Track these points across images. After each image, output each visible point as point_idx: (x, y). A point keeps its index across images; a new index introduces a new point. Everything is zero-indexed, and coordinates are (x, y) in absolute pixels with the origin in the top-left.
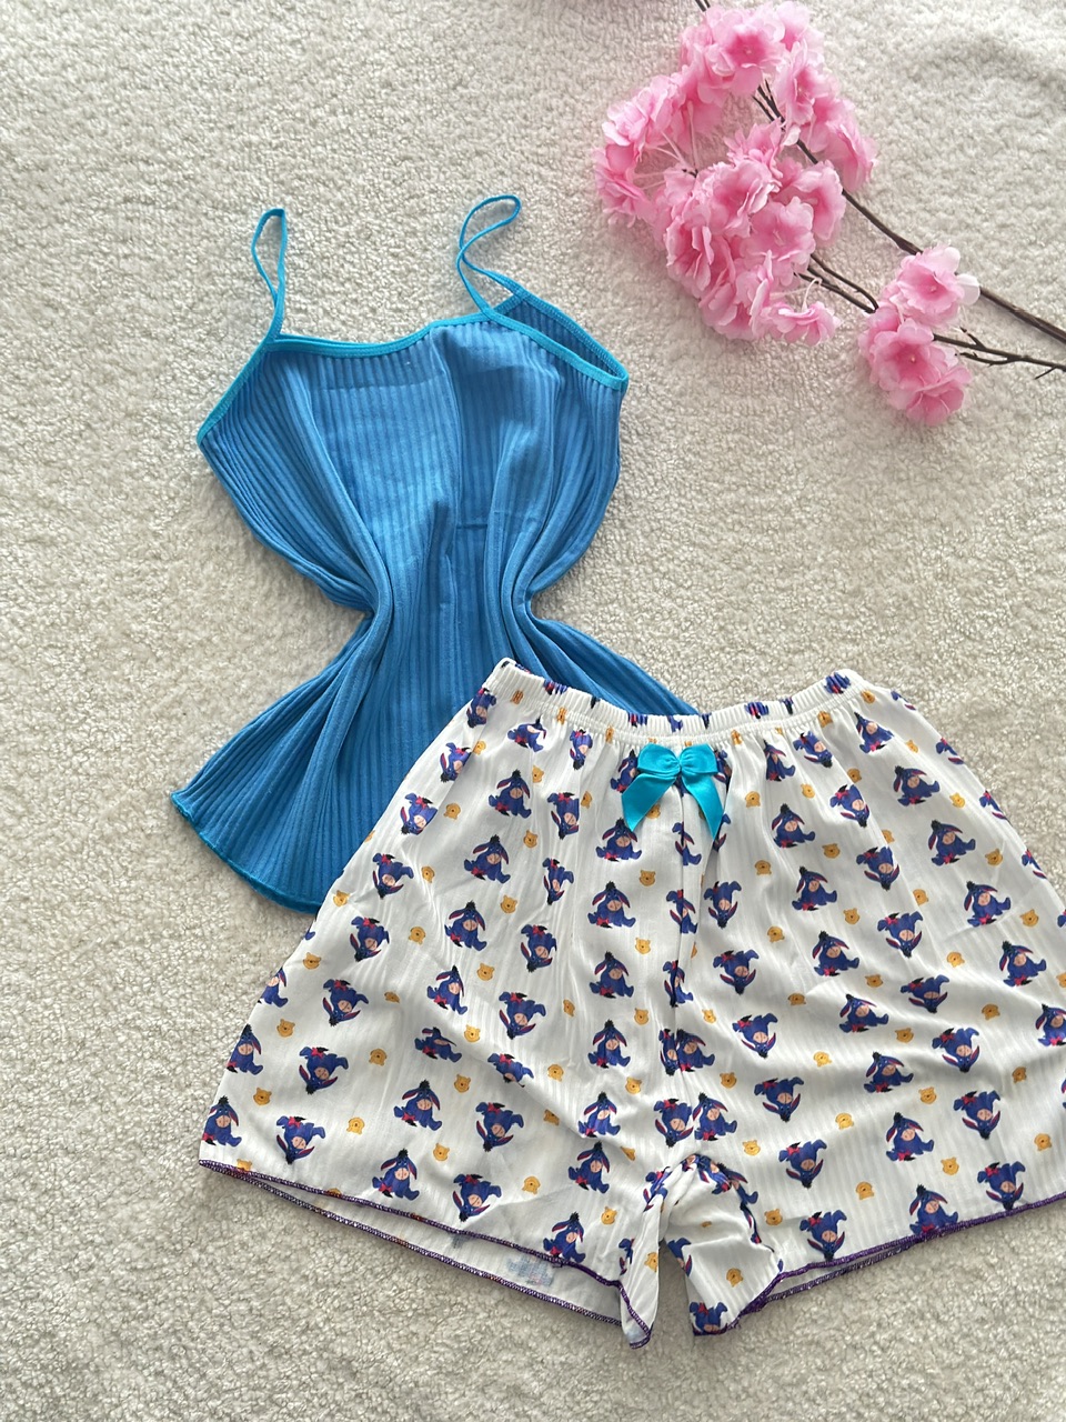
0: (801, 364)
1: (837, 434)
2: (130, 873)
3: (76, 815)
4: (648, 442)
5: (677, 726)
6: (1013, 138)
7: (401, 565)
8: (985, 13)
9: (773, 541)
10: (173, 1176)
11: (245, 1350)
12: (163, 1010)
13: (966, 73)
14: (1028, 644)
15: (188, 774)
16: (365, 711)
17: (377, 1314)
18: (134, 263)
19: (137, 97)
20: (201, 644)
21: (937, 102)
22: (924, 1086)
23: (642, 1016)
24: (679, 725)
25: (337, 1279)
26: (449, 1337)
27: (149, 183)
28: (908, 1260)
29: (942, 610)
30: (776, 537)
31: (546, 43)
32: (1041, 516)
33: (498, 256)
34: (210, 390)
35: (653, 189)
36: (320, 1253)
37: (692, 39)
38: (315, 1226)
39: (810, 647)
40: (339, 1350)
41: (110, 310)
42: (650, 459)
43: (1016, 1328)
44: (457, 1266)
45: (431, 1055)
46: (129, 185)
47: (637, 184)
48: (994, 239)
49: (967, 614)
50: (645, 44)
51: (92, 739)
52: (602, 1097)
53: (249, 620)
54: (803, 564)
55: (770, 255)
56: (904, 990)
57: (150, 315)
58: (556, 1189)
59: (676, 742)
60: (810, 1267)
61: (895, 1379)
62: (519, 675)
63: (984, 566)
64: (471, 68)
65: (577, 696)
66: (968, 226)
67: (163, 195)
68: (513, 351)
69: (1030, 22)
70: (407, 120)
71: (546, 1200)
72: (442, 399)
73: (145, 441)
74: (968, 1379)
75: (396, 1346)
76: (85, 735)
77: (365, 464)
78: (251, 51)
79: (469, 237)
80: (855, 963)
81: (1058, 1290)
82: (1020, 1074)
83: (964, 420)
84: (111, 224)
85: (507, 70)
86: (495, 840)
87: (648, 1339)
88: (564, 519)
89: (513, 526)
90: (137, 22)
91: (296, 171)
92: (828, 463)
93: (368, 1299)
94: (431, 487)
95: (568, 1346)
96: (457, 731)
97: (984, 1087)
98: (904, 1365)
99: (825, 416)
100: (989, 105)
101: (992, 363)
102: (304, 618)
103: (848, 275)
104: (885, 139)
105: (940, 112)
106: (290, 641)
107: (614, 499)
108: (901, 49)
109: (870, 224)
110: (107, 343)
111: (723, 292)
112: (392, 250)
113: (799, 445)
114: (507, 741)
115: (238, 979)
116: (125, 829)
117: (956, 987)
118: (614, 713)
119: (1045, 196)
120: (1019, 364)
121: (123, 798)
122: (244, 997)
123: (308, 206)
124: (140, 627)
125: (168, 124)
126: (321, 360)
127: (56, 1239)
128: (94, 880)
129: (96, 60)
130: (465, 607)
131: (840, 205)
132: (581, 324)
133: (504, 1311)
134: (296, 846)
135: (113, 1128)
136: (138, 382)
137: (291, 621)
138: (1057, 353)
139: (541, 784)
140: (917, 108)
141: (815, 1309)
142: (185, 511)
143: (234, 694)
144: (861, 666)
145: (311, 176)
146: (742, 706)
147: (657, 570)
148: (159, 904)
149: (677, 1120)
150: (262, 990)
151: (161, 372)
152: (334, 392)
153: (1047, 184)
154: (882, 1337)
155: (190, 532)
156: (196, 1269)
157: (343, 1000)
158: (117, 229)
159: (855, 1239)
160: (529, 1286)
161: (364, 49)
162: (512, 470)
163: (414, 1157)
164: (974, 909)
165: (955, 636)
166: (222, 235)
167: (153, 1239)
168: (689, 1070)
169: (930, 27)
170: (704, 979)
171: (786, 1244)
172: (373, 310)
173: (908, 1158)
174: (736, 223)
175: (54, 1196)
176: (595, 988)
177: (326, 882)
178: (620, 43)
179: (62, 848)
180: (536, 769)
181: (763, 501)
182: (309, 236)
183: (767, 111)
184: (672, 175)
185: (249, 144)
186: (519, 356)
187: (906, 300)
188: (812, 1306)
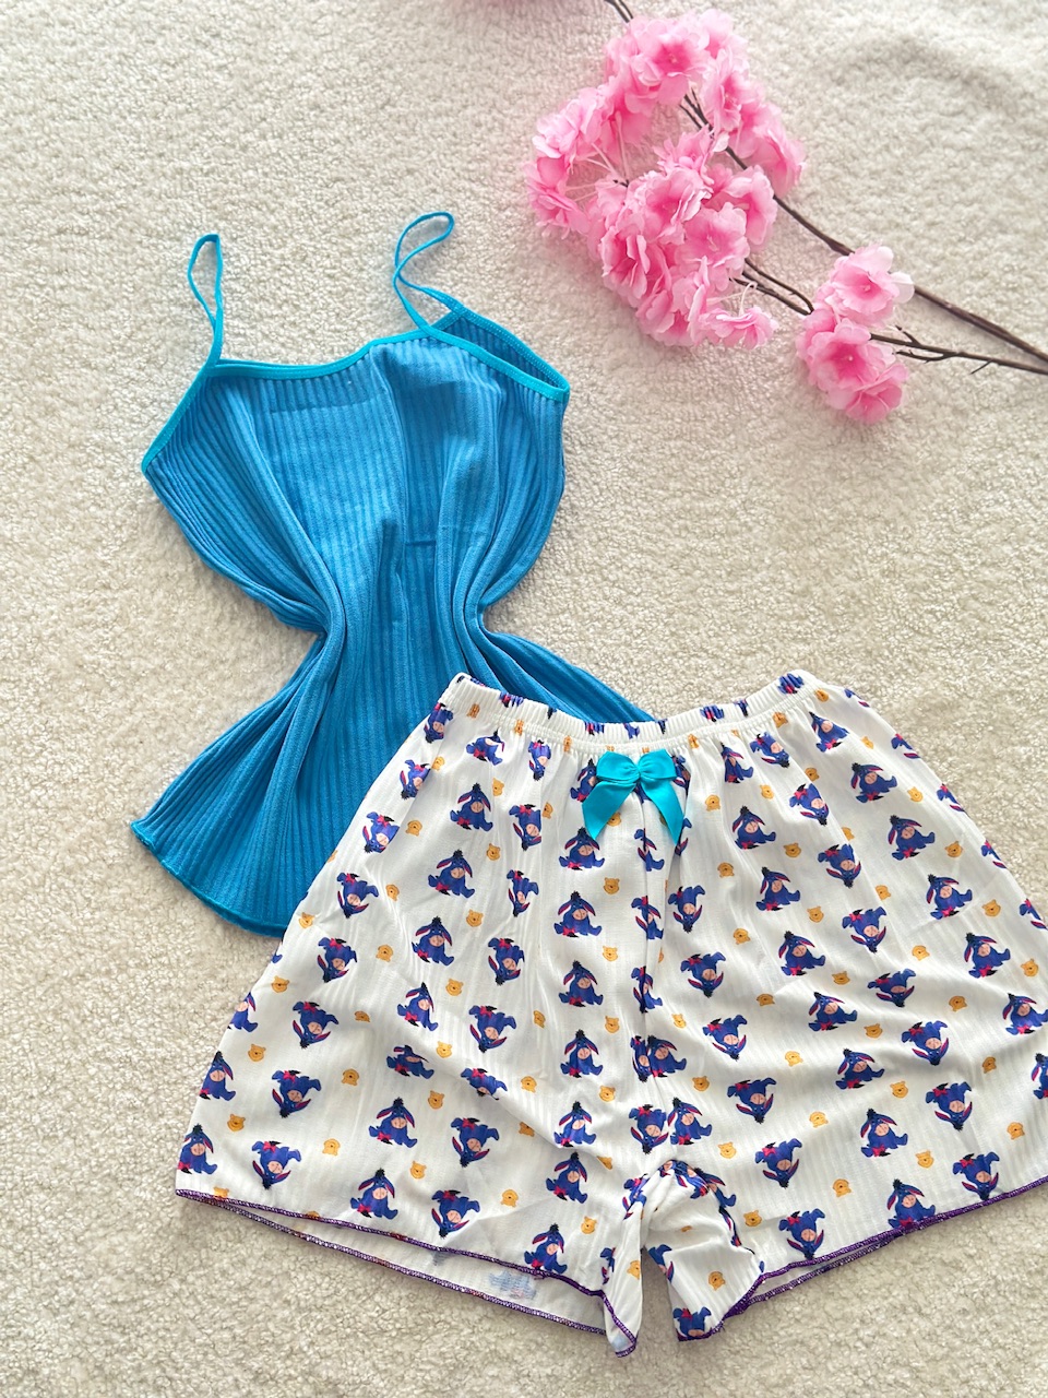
0: (740, 368)
1: (779, 436)
2: (93, 905)
3: (36, 848)
4: (591, 452)
5: (634, 732)
6: (938, 137)
7: (352, 585)
8: (905, 15)
9: (721, 545)
10: (150, 1207)
11: (230, 1379)
12: (133, 1041)
13: (889, 75)
14: (976, 636)
15: (147, 803)
16: (323, 731)
17: (361, 1335)
18: (71, 294)
19: (66, 129)
20: (154, 672)
21: (861, 103)
22: (896, 1080)
23: (612, 1025)
24: (636, 732)
25: (319, 1302)
26: (434, 1355)
27: (82, 214)
28: (888, 1255)
29: (890, 606)
30: (723, 541)
31: (472, 59)
32: (984, 509)
33: (434, 273)
34: (153, 418)
35: (587, 201)
36: (301, 1277)
37: (617, 50)
38: (295, 1250)
39: (761, 649)
40: (324, 1373)
41: (49, 342)
42: (593, 468)
43: (997, 1317)
44: (438, 1283)
45: (404, 1073)
46: (63, 216)
47: (568, 196)
48: (923, 237)
49: (914, 610)
50: (570, 57)
51: (50, 771)
52: (577, 1106)
53: (202, 645)
54: (750, 567)
55: (705, 261)
56: (871, 985)
57: (88, 345)
58: (534, 1201)
59: (634, 749)
60: (790, 1267)
61: (880, 1375)
62: (474, 690)
63: (930, 561)
64: (399, 87)
65: (534, 707)
66: (898, 225)
67: (96, 225)
68: (454, 366)
69: (948, 22)
70: (337, 141)
71: (525, 1213)
72: (385, 417)
73: (90, 471)
74: (953, 1372)
75: (382, 1366)
76: (42, 768)
77: (311, 485)
78: (178, 77)
79: (404, 255)
80: (821, 961)
81: (1039, 1277)
82: (989, 1064)
83: (902, 417)
84: (46, 256)
85: (434, 88)
86: (458, 854)
87: (634, 1347)
88: (512, 531)
89: (461, 541)
90: (63, 54)
91: (228, 196)
92: (771, 465)
93: (351, 1321)
94: (378, 504)
95: (553, 1357)
96: (415, 747)
97: (956, 1079)
98: (889, 1360)
99: (765, 419)
100: (913, 105)
101: (928, 359)
102: (256, 642)
103: (782, 278)
104: (811, 143)
105: (864, 113)
106: (243, 666)
107: (561, 509)
108: (823, 52)
109: (801, 226)
110: (47, 375)
111: (658, 300)
112: (328, 271)
113: (741, 448)
114: (467, 756)
115: (207, 1006)
116: (87, 860)
117: (922, 980)
118: (571, 723)
119: (973, 192)
120: (954, 360)
121: (84, 830)
122: (213, 1024)
123: (242, 230)
124: (92, 658)
125: (98, 155)
126: (262, 384)
127: (36, 1276)
128: (57, 913)
129: (23, 93)
130: (417, 622)
131: (771, 210)
132: (519, 337)
133: (487, 1326)
134: (259, 869)
135: (86, 1161)
136: (80, 413)
137: (244, 646)
138: (992, 346)
139: (502, 797)
140: (842, 111)
141: (797, 1309)
142: (132, 539)
143: (190, 720)
144: (813, 666)
145: (244, 200)
146: (697, 710)
147: (605, 579)
148: (123, 934)
149: (652, 1127)
150: (232, 1015)
151: (102, 402)
152: (276, 415)
153: (974, 181)
154: (865, 1333)
155: (139, 561)
156: (177, 1300)
157: (313, 1021)
158: (51, 260)
159: (835, 1237)
160: (512, 1301)
161: (291, 72)
162: (458, 485)
163: (390, 1176)
164: (936, 901)
165: (905, 632)
166: (157, 263)
167: (132, 1271)
168: (661, 1076)
169: (851, 30)
170: (672, 983)
171: (766, 1245)
172: (312, 332)
173: (884, 1154)
174: (670, 231)
175: (30, 1233)
176: (564, 998)
177: (290, 905)
178: (545, 57)
179: (24, 882)
180: (496, 782)
181: (708, 505)
182: (245, 260)
183: (694, 119)
184: (604, 186)
185: (180, 171)
186: (460, 371)
187: (842, 301)
188: (793, 1306)
